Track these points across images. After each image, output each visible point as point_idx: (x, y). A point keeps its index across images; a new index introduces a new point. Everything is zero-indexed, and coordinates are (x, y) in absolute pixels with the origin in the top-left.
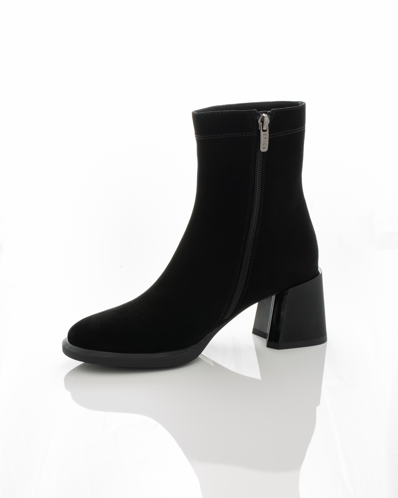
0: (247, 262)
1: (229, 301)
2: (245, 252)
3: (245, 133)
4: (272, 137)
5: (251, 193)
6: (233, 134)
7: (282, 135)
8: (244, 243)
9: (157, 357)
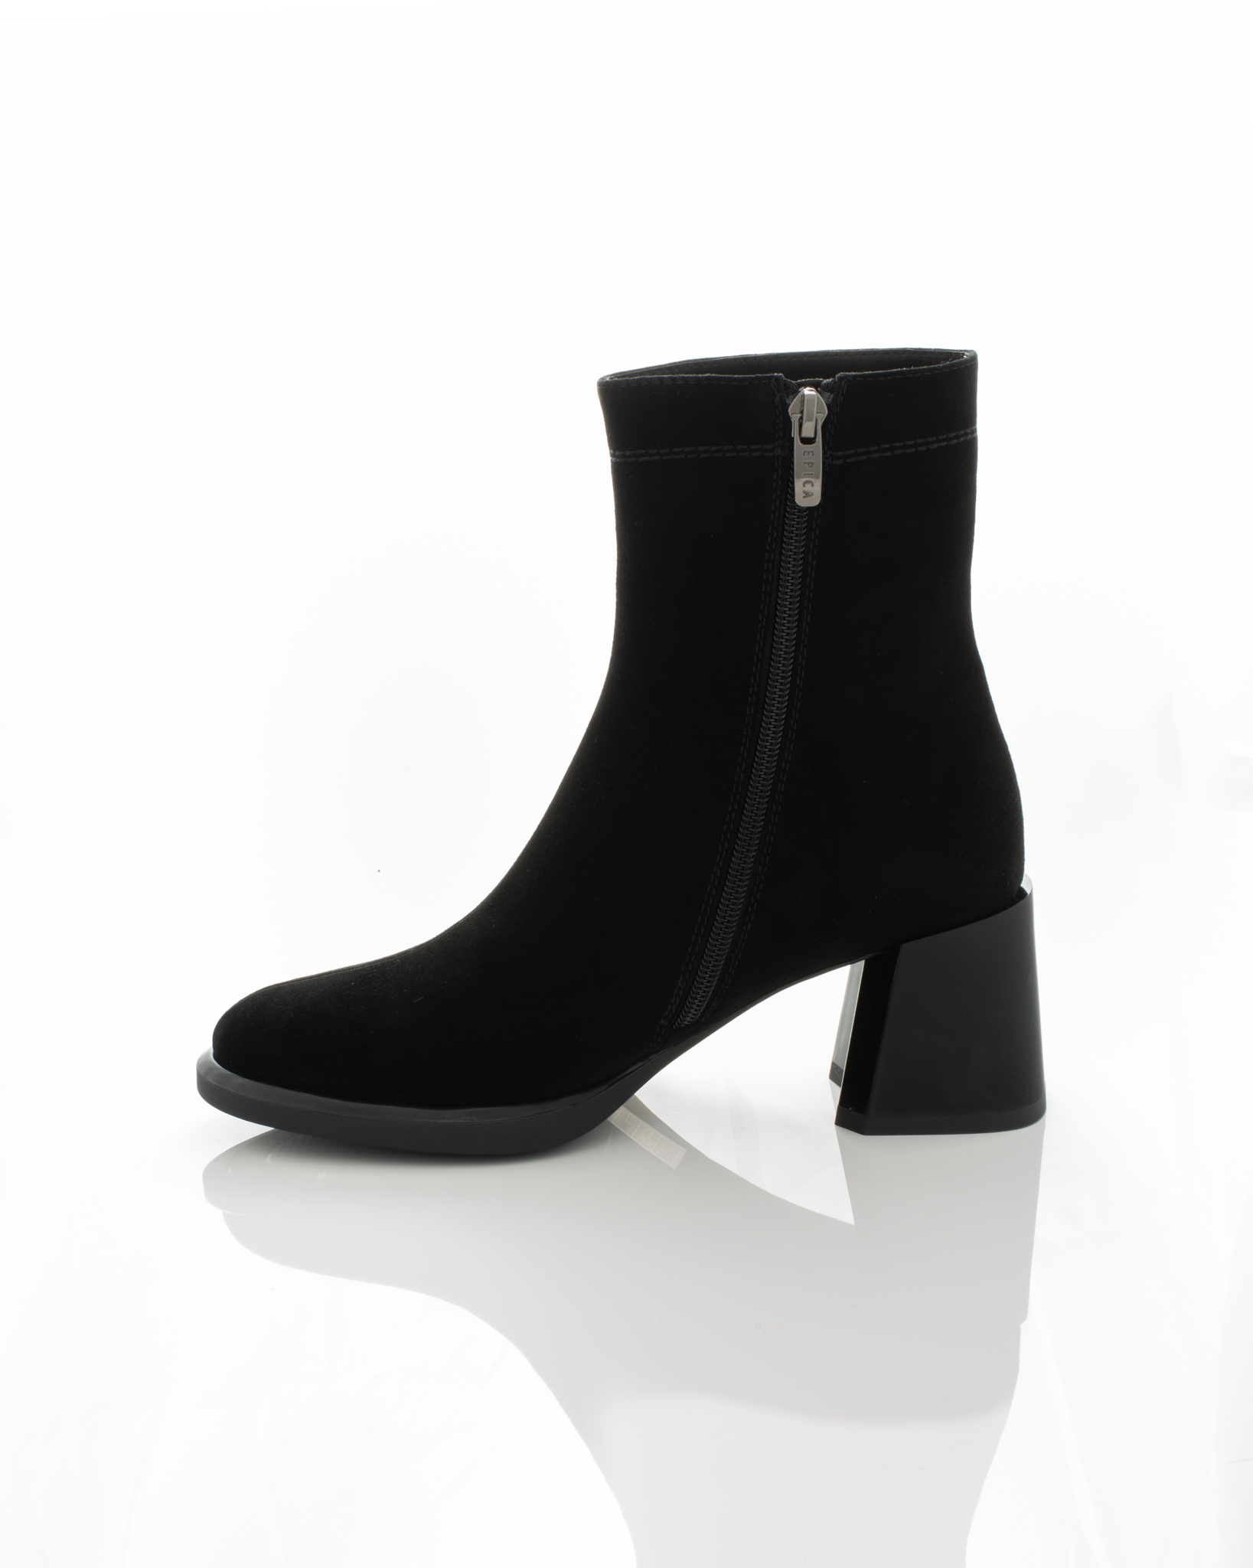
0: (748, 851)
1: (690, 968)
2: (742, 819)
3: (745, 447)
4: (841, 462)
5: (763, 634)
6: (706, 448)
7: (877, 455)
8: (740, 790)
9: (446, 1121)
